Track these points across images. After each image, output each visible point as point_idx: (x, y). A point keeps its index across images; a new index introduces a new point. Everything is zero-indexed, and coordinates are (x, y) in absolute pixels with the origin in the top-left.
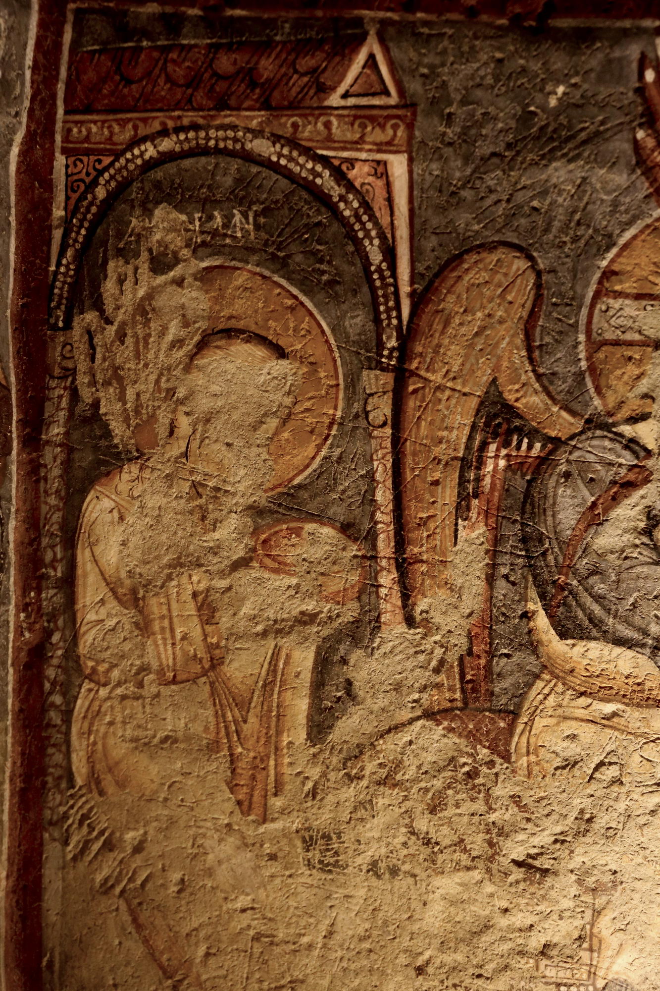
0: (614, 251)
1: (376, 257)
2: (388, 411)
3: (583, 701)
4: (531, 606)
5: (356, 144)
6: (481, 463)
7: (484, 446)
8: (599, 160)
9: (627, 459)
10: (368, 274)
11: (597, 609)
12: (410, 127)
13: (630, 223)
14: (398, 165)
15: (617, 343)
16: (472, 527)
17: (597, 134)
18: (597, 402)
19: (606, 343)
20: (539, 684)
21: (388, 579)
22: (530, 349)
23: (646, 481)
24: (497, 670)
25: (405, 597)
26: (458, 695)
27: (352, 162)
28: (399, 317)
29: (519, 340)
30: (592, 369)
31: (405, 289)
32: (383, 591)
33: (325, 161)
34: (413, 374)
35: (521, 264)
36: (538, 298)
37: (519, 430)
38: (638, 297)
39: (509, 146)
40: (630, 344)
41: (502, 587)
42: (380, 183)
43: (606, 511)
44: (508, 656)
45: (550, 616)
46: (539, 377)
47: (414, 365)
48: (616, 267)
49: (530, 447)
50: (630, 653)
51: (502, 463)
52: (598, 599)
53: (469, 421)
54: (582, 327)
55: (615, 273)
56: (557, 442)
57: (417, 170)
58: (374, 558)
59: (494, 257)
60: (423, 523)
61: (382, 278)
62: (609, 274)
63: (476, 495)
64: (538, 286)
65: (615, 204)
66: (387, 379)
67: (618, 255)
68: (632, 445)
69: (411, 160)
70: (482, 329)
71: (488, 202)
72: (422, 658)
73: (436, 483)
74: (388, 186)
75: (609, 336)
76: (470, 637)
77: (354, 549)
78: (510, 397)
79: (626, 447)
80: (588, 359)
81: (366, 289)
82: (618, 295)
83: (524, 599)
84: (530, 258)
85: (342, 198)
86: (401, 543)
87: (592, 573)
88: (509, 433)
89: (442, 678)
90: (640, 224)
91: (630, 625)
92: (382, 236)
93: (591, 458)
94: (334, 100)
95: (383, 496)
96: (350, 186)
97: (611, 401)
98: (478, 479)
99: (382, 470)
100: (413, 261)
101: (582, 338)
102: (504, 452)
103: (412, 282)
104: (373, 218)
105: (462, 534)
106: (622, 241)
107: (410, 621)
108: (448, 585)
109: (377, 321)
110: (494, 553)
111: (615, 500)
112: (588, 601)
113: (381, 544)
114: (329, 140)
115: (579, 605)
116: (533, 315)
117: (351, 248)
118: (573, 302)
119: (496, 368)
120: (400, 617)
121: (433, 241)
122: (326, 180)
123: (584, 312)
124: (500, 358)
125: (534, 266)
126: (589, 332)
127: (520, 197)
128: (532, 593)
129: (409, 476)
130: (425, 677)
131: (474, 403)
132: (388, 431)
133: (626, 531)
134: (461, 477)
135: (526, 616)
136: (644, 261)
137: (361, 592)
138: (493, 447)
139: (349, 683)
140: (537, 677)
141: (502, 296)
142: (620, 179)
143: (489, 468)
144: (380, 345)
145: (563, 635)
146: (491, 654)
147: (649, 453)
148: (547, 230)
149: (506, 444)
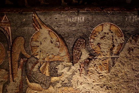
0: (32, 36)
1: (8, 38)
2: (10, 55)
3: (33, 91)
4: (26, 79)
5: (5, 26)
6: (20, 61)
7: (20, 59)
8: (29, 27)
9: (36, 60)
10: (7, 40)
11: (34, 79)
12: (10, 24)
13: (34, 33)
14: (9, 28)
15: (34, 46)
16: (20, 69)
17: (29, 24)
18: (32, 53)
19: (32, 47)
20: (28, 89)
21: (11, 76)
22: (25, 48)
23: (38, 63)
24: (23, 87)
25: (13, 78)
26: (19, 90)
27: (5, 28)
28: (11, 45)
29: (23, 47)
30: (31, 50)
31: (11, 41)
32: (10, 77)
33: (2, 28)
34: (12, 51)
35: (23, 38)
36: (25, 42)
37: (24, 57)
38: (35, 41)
39: (20, 25)
40: (35, 46)
41: (23, 76)
42: (8, 30)
43: (34, 66)
44: (24, 85)
45: (29, 80)
46: (26, 51)
47: (12, 50)
48: (33, 38)
49: (25, 59)
50: (38, 84)
51: (22, 61)
52: (34, 77)
53: (19, 56)
54: (30, 45)
55: (33, 39)
56: (28, 58)
57: (11, 28)
58: (9, 73)
59: (20, 37)
60: (14, 69)
61: (9, 40)
62: (32, 39)
63: (20, 65)
64: (25, 40)
65: (32, 31)
66: (10, 52)
67: (33, 37)
68: (36, 58)
69: (11, 27)
70: (19, 45)
71: (19, 31)
72: (15, 86)
73: (16, 64)
74: (9, 30)
75: (33, 46)
76: (20, 83)
77: (7, 72)
78: (23, 53)
79: (36, 59)
80: (31, 48)
81: (7, 42)
82: (33, 41)
83: (26, 78)
84: (24, 37)
85: (4, 32)
86: (12, 71)
87: (33, 74)
88: (23, 57)
89: (17, 88)
90: (35, 33)
91: (38, 81)
92: (8, 35)
93: (32, 60)
94: (2, 21)
95: (10, 66)
96: (5, 30)
97: (34, 53)
98: (20, 63)
99: (10, 63)
100: (12, 38)
101: (30, 46)
102: (23, 60)
103: (12, 41)
104: (7, 34)
105: (19, 70)
106: (33, 35)
107: (13, 81)
108: (17, 76)
109: (8, 45)
110: (22, 72)
111: (35, 65)
112: (33, 78)
113: (10, 72)
114: (2, 25)
115: (32, 78)
116: (25, 44)
117: (5, 37)
118: (29, 42)
119: (21, 50)
120: (12, 81)
121: (14, 36)
122: (2, 30)
123: (30, 43)
124: (21, 49)
125: (24, 38)
126: (31, 45)
127: (22, 31)
128: (27, 77)
129: (13, 63)
130: (15, 88)
131: (19, 54)
132: (10, 58)
133: (36, 69)
134: (18, 63)
135: (26, 80)
136: (36, 37)
137: (8, 78)
138: (21, 59)
139: (7, 89)
140: (28, 88)
141: (21, 42)
142: (32, 28)
143: (21, 62)
144: (9, 48)
145: (30, 82)
146: (22, 85)
147: (38, 59)
148: (25, 34)
149: (23, 59)
